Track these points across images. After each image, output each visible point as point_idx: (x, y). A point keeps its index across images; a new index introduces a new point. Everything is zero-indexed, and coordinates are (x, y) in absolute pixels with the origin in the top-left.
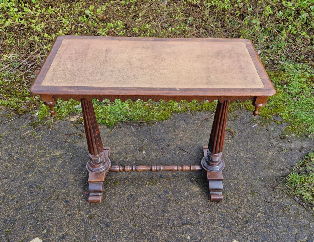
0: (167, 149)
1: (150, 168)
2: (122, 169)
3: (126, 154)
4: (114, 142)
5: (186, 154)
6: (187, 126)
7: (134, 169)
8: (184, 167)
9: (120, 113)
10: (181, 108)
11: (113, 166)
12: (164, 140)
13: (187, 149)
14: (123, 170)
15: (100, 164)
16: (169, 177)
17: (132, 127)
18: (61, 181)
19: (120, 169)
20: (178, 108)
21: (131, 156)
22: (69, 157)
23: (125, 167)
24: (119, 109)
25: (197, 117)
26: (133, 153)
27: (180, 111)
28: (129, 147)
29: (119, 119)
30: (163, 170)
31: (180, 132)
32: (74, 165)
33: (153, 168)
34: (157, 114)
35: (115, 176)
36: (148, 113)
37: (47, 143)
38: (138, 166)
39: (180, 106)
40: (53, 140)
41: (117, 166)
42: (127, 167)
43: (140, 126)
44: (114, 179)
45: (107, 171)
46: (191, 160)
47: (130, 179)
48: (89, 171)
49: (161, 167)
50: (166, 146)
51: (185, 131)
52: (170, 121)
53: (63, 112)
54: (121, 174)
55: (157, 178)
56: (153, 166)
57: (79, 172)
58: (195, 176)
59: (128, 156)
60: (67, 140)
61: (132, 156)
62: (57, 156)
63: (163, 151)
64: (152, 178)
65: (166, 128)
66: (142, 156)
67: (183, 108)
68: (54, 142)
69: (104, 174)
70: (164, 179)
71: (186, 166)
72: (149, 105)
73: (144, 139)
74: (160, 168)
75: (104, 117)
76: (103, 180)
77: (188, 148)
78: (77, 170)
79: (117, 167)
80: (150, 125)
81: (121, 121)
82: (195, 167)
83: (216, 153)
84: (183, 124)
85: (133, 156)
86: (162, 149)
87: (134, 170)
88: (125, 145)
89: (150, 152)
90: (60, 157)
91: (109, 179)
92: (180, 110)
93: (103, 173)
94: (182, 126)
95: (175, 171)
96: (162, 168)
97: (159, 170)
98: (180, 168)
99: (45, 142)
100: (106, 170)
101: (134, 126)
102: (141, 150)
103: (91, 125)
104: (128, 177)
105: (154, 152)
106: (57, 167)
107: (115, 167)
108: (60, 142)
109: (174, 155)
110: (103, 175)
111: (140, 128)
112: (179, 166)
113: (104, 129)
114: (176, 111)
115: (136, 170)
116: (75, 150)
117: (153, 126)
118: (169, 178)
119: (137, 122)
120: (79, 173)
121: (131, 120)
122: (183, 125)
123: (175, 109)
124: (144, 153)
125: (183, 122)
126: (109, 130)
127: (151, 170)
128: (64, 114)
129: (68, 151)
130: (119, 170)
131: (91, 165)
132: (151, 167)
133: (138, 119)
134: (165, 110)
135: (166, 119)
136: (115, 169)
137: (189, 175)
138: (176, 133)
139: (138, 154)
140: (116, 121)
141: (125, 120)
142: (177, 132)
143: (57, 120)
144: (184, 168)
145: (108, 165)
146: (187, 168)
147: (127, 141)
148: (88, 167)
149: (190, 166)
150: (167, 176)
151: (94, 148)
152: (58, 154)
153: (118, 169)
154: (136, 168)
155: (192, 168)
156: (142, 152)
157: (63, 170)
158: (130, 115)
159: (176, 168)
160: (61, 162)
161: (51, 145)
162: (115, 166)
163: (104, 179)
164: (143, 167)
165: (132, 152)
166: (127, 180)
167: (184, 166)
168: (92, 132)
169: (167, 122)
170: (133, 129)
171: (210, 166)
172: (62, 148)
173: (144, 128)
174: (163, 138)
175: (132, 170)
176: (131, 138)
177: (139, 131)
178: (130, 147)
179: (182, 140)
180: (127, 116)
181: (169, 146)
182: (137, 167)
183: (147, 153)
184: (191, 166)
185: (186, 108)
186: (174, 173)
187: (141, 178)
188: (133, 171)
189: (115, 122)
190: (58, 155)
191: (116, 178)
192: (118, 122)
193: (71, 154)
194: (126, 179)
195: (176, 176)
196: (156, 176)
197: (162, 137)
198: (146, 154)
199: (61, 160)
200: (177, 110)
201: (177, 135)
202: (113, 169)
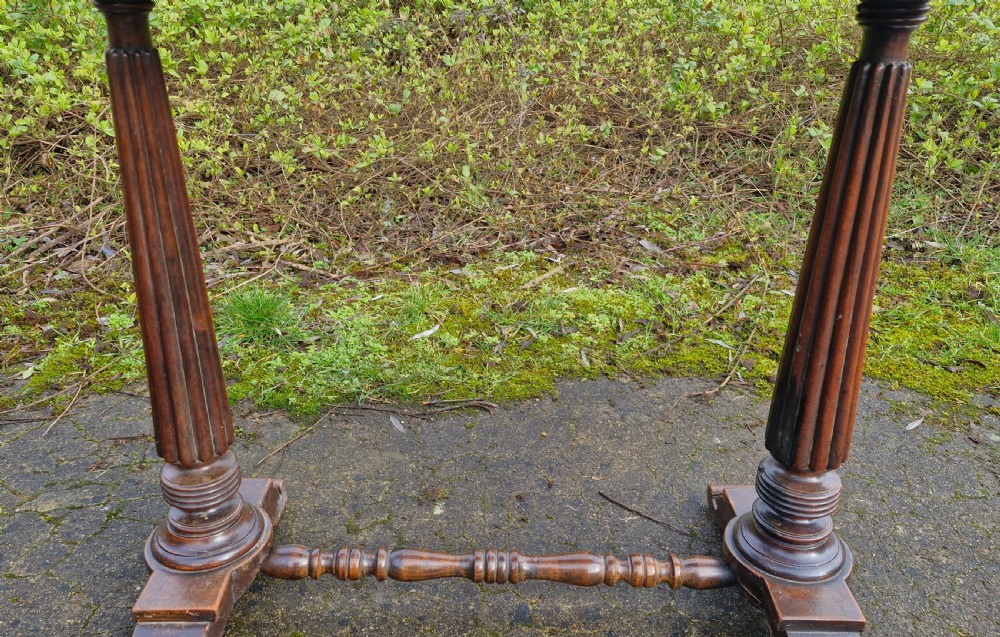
0: (543, 498)
1: (465, 565)
2: (323, 563)
3: (358, 516)
4: (312, 468)
5: (632, 521)
6: (622, 419)
7: (383, 563)
8: (638, 563)
9: (351, 373)
10: (591, 361)
11: (281, 550)
12: (527, 464)
13: (639, 503)
14: (329, 570)
15: (212, 525)
16: (562, 618)
17: (392, 419)
18: (17, 622)
19: (315, 562)
20: (579, 360)
21: (376, 523)
22: (96, 521)
23: (337, 558)
24: (347, 360)
25: (661, 393)
26: (390, 511)
27: (590, 373)
28: (371, 487)
29: (345, 391)
30: (530, 576)
31: (598, 440)
32: (104, 554)
33: (480, 566)
34: (496, 378)
35: (288, 609)
36: (459, 373)
37: (21, 468)
38: (403, 552)
39: (587, 355)
40: (50, 456)
41: (299, 550)
42: (351, 556)
43: (424, 416)
44: (283, 620)
45: (243, 564)
46: (660, 545)
47: (362, 625)
48: (152, 563)
49: (521, 559)
50: (540, 486)
51: (620, 438)
52: (548, 401)
53: (129, 370)
54: (319, 598)
55: (501, 621)
56: (481, 554)
57: (116, 584)
58: (697, 616)
59: (362, 523)
60: (110, 460)
61: (384, 522)
62: (43, 514)
63: (526, 506)
64: (476, 621)
65: (535, 423)
66: (429, 522)
67: (600, 364)
68: (50, 466)
69: (227, 579)
70: (538, 627)
71: (650, 559)
72: (465, 352)
73: (441, 461)
74: (515, 566)
75: (286, 382)
76: (215, 607)
77: (640, 498)
78: (110, 574)
79: (301, 556)
80: (469, 415)
81: (352, 397)
82: (696, 565)
83: (813, 469)
84: (606, 413)
85: (386, 525)
86: (520, 498)
87: (385, 574)
88: (358, 479)
89: (466, 510)
90: (54, 521)
91: (255, 623)
92: (588, 369)
93: (221, 572)
94: (604, 420)
95: (594, 582)
96: (526, 567)
97: (511, 571)
98: (618, 569)
99: (14, 465)
100: (238, 557)
101: (401, 415)
102: (428, 499)
103: (162, 268)
104: (354, 613)
105: (483, 511)
106: (21, 562)
107: (291, 554)
108: (77, 467)
109: (576, 522)
110: (218, 583)
111: (424, 423)
112: (612, 558)
113: (277, 424)
114: (571, 371)
115: (394, 574)
116: (130, 495)
117: (481, 415)
118: (564, 625)
119: (415, 401)
120: (118, 591)
121: (391, 396)
122: (604, 416)
123: (566, 366)
124: (438, 511)
125: (606, 408)
126: (295, 428)
127: (470, 574)
128: (127, 375)
129: (96, 500)
130: (311, 569)
131: (169, 535)
132: (471, 557)
133: (421, 394)
134: (528, 365)
135: (533, 397)
136: (290, 562)
137: (664, 610)
138: (581, 442)
139: (411, 517)
140: (330, 398)
141: (368, 394)
142: (582, 439)
143: (94, 392)
144: (640, 570)
145: (253, 536)
146: (652, 571)
147: (368, 466)
148: (152, 542)
149: (671, 560)
150: (550, 614)
151: (181, 418)
152: (48, 506)
153: (304, 562)
154: (396, 563)
155: (678, 572)
156: (431, 510)
157: (47, 573)
158: (391, 379)
159: (596, 568)
160: (48, 540)
161: (35, 472)
162: (292, 549)
163: (218, 603)
164: (431, 559)
165: (382, 509)
166: (348, 629)
167: (639, 558)
168: (171, 314)
169: (540, 406)
170: (398, 424)
171: (780, 552)
172: (77, 487)
173: (442, 423)
174: (523, 460)
175: (373, 570)
176: (386, 455)
177: (423, 432)
178: (377, 489)
179: (608, 466)
180: (379, 383)
181: (550, 486)
182: (401, 557)
183: (454, 512)
184: (676, 560)
185: (612, 363)
186: (589, 601)
187: (420, 619)
188: (381, 579)
189: (327, 400)
190: (49, 512)
191: (294, 618)
192: (337, 401)
193: (106, 508)
194: (343, 623)
195: (598, 617)
196: (496, 612)
197: (518, 452)
198: (447, 518)
199: (53, 533)
200: (576, 367)
201: (583, 448)
202: (278, 562)
